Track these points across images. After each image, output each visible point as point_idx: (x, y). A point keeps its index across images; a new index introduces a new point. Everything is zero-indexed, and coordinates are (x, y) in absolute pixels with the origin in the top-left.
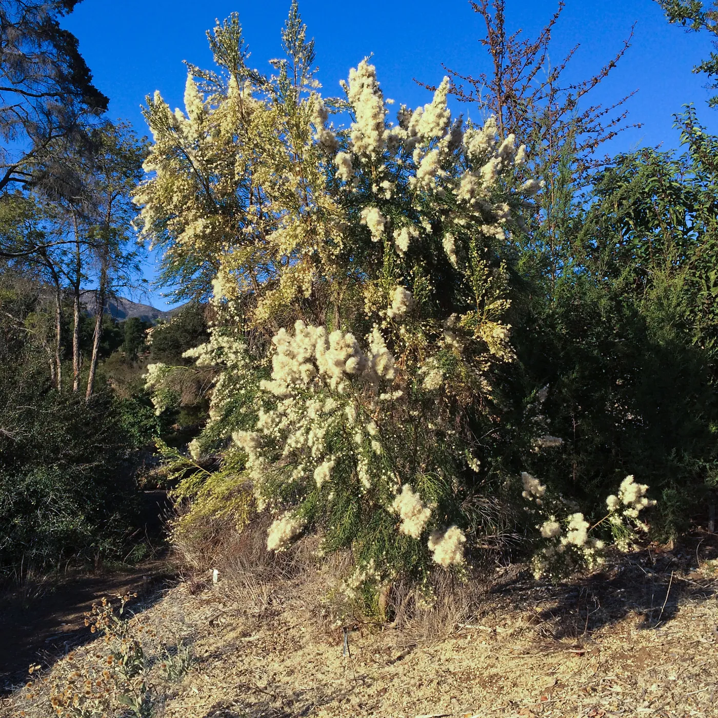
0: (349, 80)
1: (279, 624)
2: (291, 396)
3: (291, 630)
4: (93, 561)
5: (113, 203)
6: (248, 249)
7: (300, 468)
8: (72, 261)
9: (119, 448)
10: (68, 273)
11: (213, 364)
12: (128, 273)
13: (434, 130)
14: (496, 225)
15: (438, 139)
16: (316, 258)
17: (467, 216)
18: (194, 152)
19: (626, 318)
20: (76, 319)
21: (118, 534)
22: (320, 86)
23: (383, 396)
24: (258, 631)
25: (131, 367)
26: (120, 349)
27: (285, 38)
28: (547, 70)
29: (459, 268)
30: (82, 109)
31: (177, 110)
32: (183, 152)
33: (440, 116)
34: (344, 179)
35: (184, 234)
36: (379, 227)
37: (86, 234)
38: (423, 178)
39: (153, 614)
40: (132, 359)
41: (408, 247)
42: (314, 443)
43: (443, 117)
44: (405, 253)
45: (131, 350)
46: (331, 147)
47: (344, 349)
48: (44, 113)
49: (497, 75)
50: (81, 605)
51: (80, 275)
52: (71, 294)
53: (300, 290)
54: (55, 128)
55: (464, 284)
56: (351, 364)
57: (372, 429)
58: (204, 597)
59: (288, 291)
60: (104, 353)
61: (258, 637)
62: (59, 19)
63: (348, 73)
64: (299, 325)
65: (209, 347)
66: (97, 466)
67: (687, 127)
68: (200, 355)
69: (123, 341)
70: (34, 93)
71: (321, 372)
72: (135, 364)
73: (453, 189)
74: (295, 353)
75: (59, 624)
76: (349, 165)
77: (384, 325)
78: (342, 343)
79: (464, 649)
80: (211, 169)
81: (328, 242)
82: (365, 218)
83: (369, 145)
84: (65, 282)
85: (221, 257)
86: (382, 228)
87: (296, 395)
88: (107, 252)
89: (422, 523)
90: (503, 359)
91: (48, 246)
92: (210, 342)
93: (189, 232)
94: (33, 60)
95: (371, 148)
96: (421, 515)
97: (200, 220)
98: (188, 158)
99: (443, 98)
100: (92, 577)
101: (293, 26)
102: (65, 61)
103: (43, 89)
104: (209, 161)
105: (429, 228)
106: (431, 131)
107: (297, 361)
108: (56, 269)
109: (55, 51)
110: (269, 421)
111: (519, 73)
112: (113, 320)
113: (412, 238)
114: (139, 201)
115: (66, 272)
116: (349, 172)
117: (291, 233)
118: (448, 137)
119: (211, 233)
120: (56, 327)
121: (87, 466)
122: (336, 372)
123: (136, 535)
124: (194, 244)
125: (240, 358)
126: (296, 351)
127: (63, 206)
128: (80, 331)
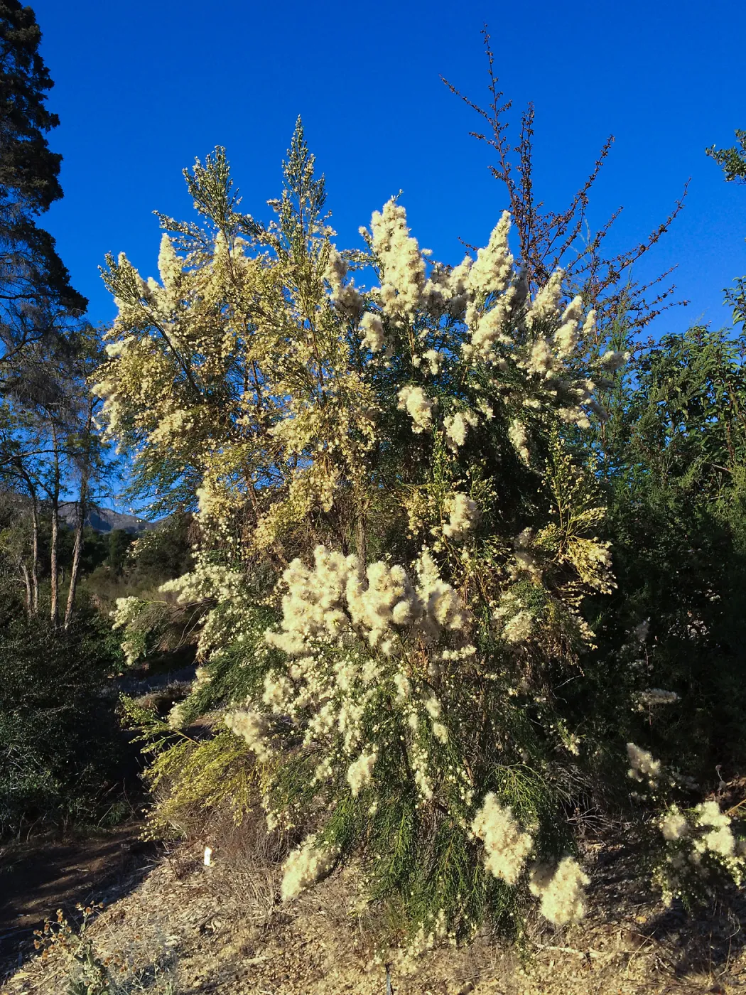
0: (372, 226)
1: (292, 938)
2: (309, 654)
3: (308, 946)
4: (61, 827)
5: (94, 409)
6: (244, 446)
7: (326, 762)
8: (50, 472)
9: (92, 687)
10: (46, 484)
11: (199, 600)
12: (111, 482)
13: (492, 282)
14: (577, 408)
15: (496, 294)
16: (337, 457)
17: (538, 397)
18: (170, 326)
19: (700, 524)
20: (54, 533)
21: (92, 791)
22: (334, 233)
23: (446, 654)
24: (265, 948)
25: (117, 582)
26: (104, 563)
27: (287, 171)
28: (586, 237)
29: (531, 466)
30: (59, 311)
31: (150, 279)
32: (156, 325)
33: (500, 263)
34: (373, 349)
35: (157, 431)
36: (424, 413)
37: (65, 443)
38: (481, 346)
39: (129, 908)
40: (117, 574)
41: (465, 439)
42: (347, 727)
43: (504, 264)
44: (459, 448)
45: (116, 564)
46: (353, 309)
47: (390, 589)
48: (17, 314)
49: (523, 248)
50: (44, 886)
51: (58, 487)
52: (49, 507)
53: (317, 502)
54: (30, 331)
55: (542, 488)
56: (401, 611)
57: (433, 706)
58: (194, 885)
59: (301, 503)
60: (85, 568)
61: (264, 958)
62: (35, 218)
63: (370, 218)
64: (319, 552)
65: (194, 578)
66: (66, 711)
67: (739, 303)
68: (182, 588)
69: (108, 554)
70: (8, 295)
71: (355, 621)
72: (120, 579)
73: (518, 361)
74: (317, 596)
75: (16, 915)
76: (380, 330)
77: (437, 547)
78: (386, 580)
79: (549, 984)
80: (193, 346)
81: (356, 435)
82: (405, 401)
83: (406, 302)
84: (42, 494)
85: (206, 459)
86: (428, 414)
87: (318, 654)
88: (87, 462)
89: (521, 859)
90: (600, 589)
91: (23, 456)
92: (194, 571)
93: (164, 428)
94: (7, 261)
95: (408, 307)
96: (517, 846)
97: (178, 411)
98: (163, 334)
99: (503, 240)
100: (59, 845)
101: (297, 156)
102: (41, 261)
103: (17, 290)
104: (190, 337)
105: (489, 413)
106: (489, 283)
107: (321, 606)
108: (33, 480)
109: (29, 250)
110: (280, 692)
111: (550, 244)
112: (96, 533)
113: (468, 426)
114: (100, 391)
115: (43, 483)
116: (381, 340)
117: (303, 423)
118: (511, 291)
119: (193, 429)
120: (33, 543)
121: (54, 711)
122: (379, 623)
123: (112, 791)
124: (170, 444)
125: (235, 593)
126: (317, 592)
127: (39, 414)
128: (58, 546)
